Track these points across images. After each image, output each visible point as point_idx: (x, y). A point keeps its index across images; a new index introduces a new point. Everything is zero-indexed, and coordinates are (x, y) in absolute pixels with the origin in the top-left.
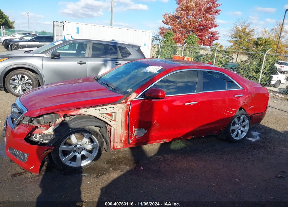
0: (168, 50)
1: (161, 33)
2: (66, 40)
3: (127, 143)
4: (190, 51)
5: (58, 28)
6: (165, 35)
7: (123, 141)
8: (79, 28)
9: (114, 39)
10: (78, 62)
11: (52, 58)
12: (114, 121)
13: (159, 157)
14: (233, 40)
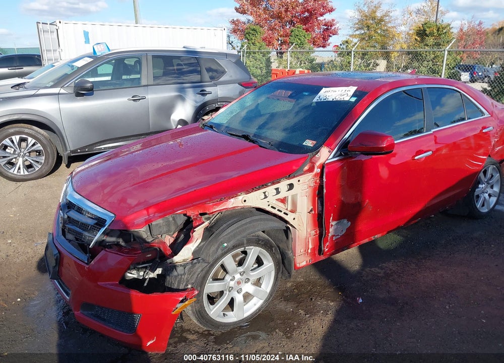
0: (256, 60)
1: (235, 31)
2: (98, 54)
3: (317, 252)
4: (298, 58)
5: (48, 35)
6: (247, 33)
7: (309, 251)
8: (88, 33)
9: (185, 45)
10: (130, 98)
11: (78, 95)
12: (293, 211)
13: (373, 269)
14: (358, 32)
